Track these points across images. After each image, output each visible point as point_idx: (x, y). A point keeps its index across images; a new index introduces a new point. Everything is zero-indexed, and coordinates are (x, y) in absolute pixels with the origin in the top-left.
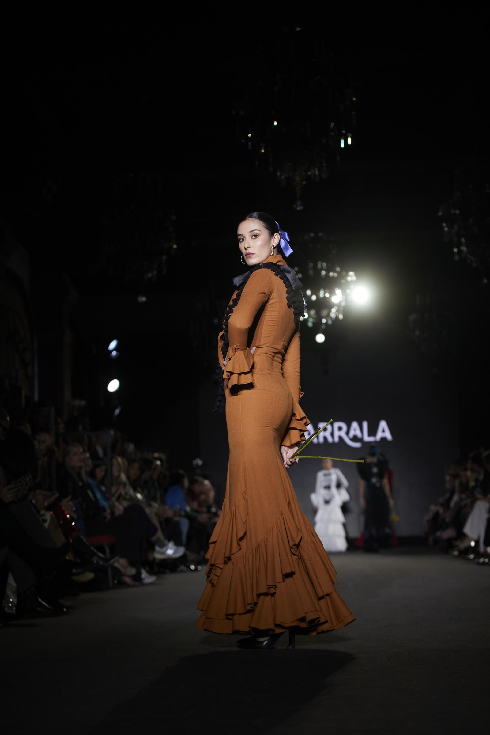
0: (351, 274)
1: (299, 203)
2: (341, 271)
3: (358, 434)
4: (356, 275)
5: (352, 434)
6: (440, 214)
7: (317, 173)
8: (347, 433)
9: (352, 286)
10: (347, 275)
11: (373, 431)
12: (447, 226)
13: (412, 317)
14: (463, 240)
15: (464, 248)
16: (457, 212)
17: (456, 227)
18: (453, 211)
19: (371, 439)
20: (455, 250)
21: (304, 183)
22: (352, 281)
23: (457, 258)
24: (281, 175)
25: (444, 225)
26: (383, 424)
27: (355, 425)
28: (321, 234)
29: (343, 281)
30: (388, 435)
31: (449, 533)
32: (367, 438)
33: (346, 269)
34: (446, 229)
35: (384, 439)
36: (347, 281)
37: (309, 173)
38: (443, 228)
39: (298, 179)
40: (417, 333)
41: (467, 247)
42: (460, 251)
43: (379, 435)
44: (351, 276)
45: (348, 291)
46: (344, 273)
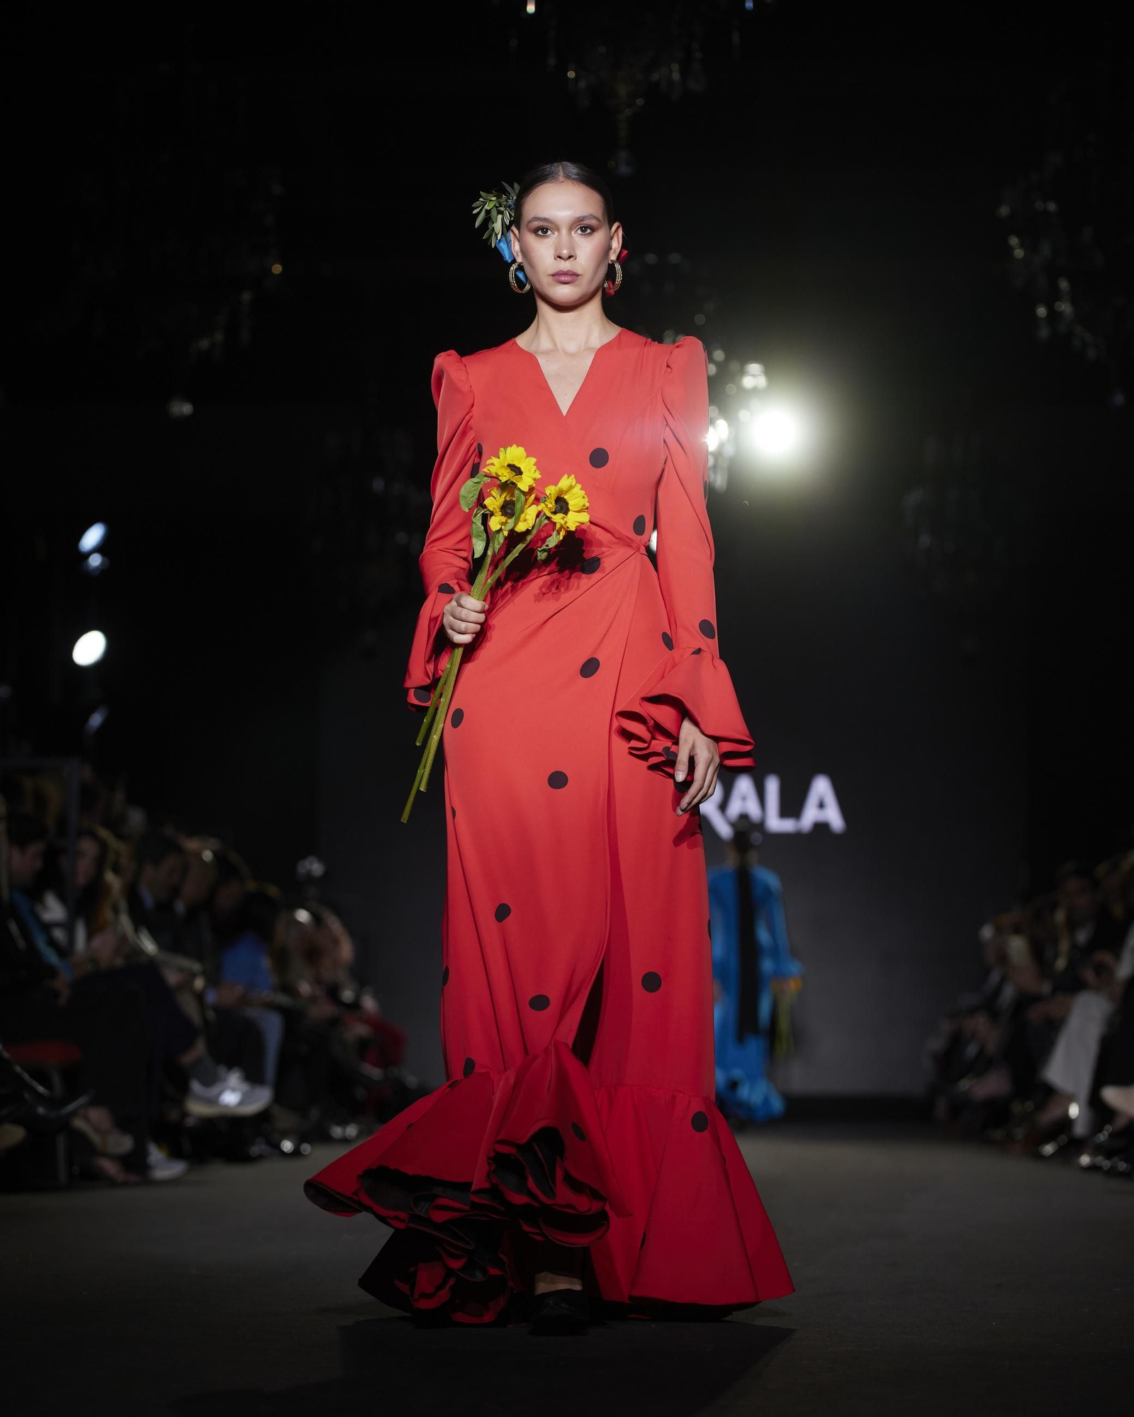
0: (755, 368)
1: (623, 155)
2: (727, 360)
3: (753, 809)
4: (767, 372)
5: (735, 808)
6: (1004, 211)
7: (676, 76)
8: (723, 807)
9: (755, 403)
10: (742, 372)
11: (792, 805)
12: (1022, 246)
13: (914, 498)
14: (1064, 285)
15: (1065, 308)
16: (1052, 207)
17: (1046, 249)
18: (1039, 205)
19: (787, 826)
20: (1042, 311)
21: (640, 102)
22: (755, 390)
23: (1044, 333)
24: (576, 79)
25: (1014, 241)
26: (821, 787)
27: (744, 785)
28: (675, 258)
29: (730, 389)
30: (834, 817)
31: (992, 1085)
32: (776, 823)
33: (740, 353)
34: (1019, 253)
35: (821, 828)
36: (741, 389)
37: (655, 77)
38: (1009, 250)
39: (623, 90)
40: (925, 540)
41: (1074, 302)
42: (1053, 316)
43: (811, 815)
44: (754, 376)
45: (743, 415)
46: (734, 366)
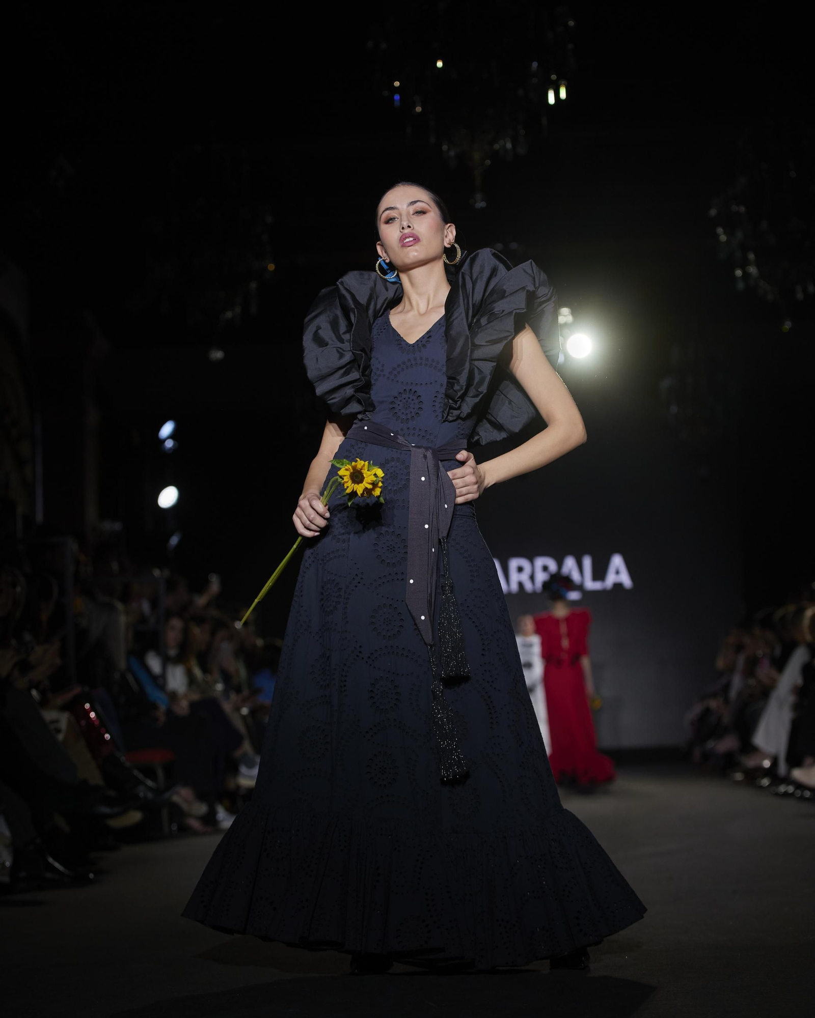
0: (565, 311)
1: (479, 196)
3: (576, 575)
4: (573, 313)
6: (713, 212)
7: (509, 145)
9: (566, 331)
11: (599, 573)
12: (725, 233)
13: (666, 383)
14: (751, 256)
15: (753, 270)
16: (742, 209)
17: (739, 235)
18: (734, 208)
19: (597, 586)
20: (739, 273)
21: (488, 162)
22: (566, 324)
23: (741, 286)
24: (448, 151)
25: (720, 230)
26: (617, 561)
27: (570, 561)
30: (626, 580)
32: (591, 585)
34: (723, 238)
35: (618, 586)
37: (496, 146)
38: (718, 236)
39: (477, 156)
40: (674, 409)
41: (758, 267)
42: (746, 275)
43: (611, 579)
44: (565, 315)
